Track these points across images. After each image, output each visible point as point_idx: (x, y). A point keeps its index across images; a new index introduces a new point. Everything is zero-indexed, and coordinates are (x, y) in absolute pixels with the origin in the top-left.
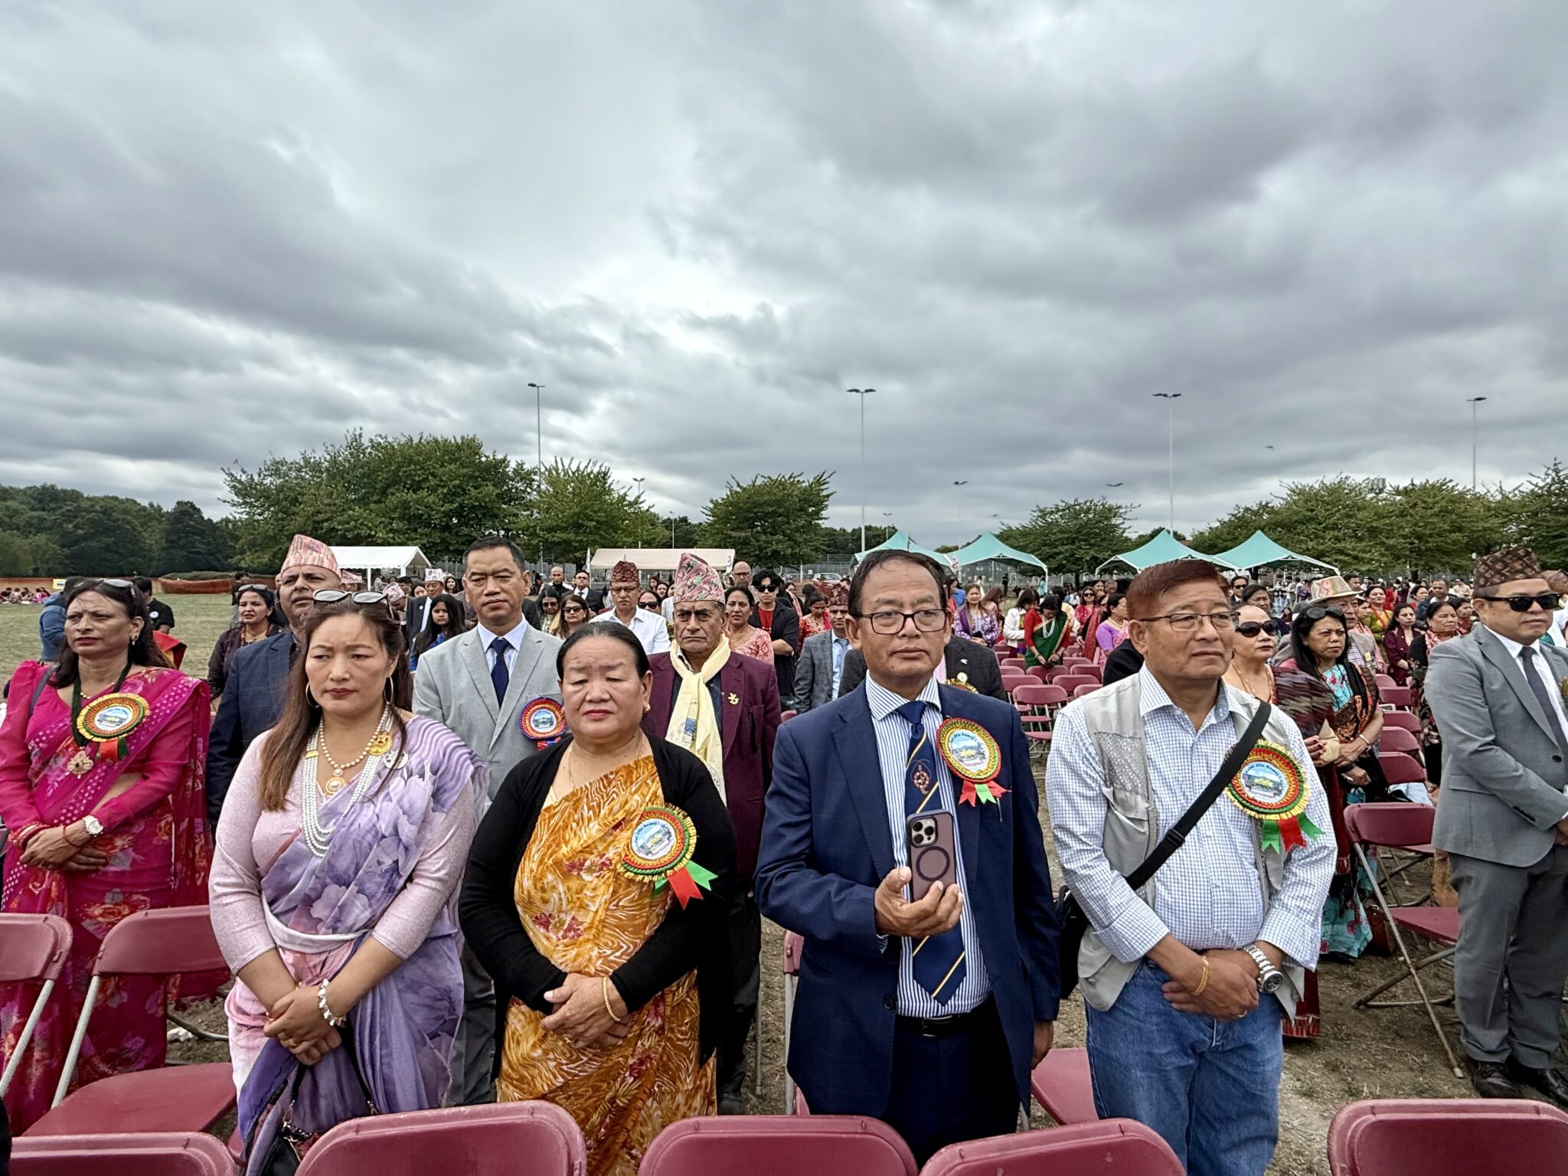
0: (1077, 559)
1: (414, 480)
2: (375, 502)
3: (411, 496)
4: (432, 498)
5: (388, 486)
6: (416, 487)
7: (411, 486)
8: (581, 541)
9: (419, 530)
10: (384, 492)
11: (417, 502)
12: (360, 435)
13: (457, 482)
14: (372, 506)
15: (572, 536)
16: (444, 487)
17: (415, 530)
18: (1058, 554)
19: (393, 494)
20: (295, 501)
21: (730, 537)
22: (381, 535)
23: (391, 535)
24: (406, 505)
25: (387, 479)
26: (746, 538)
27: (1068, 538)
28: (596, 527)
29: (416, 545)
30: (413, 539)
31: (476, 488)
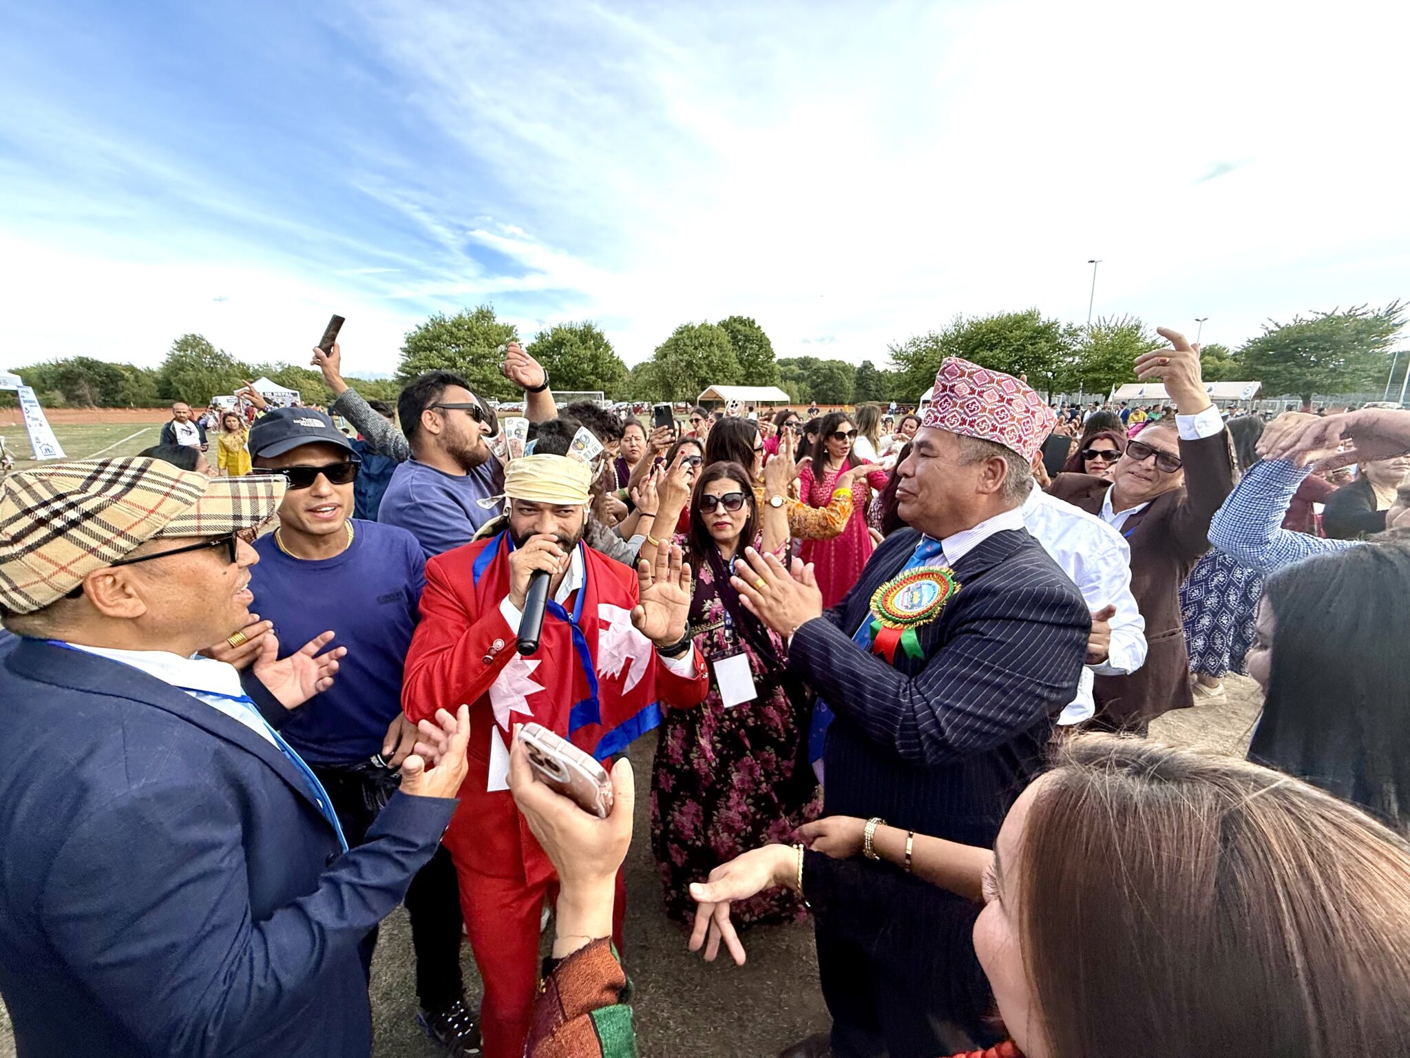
8: (1109, 379)
12: (962, 317)
13: (1020, 342)
15: (1101, 375)
16: (1011, 346)
20: (922, 361)
21: (1259, 371)
25: (976, 343)
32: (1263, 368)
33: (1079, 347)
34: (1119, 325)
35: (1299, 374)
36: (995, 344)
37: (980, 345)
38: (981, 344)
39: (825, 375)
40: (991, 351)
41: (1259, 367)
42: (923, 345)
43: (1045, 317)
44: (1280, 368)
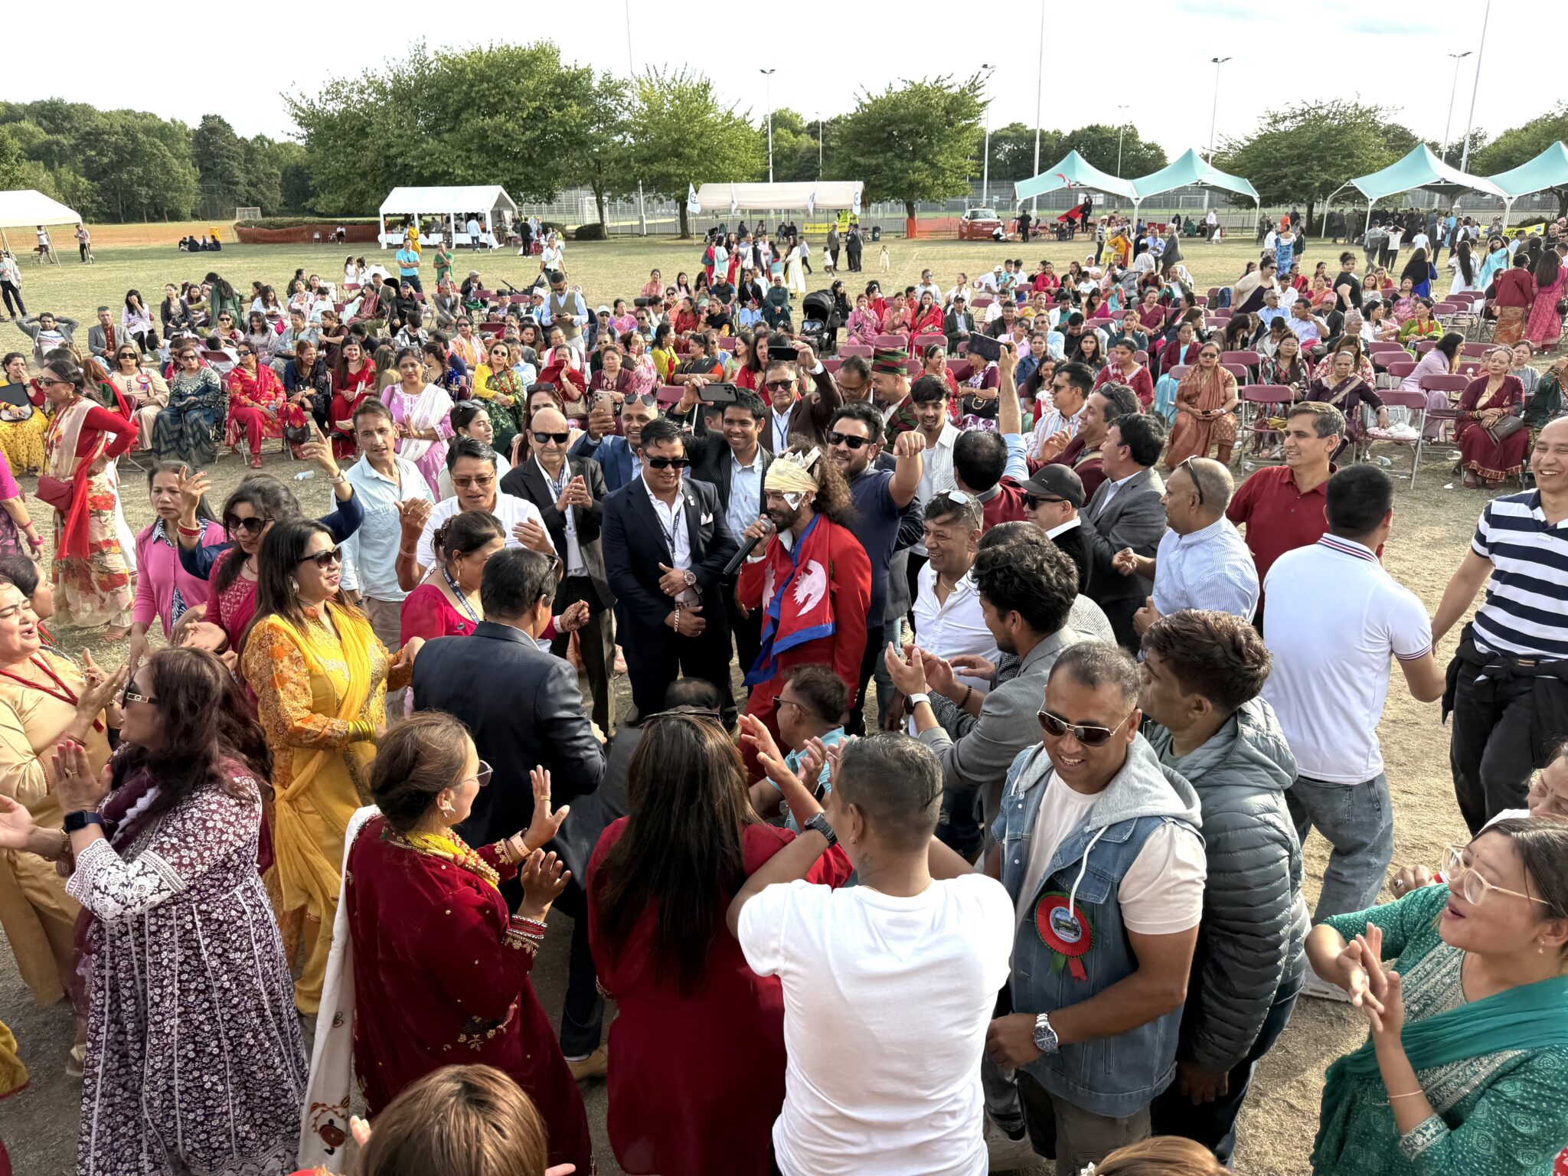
1: (488, 102)
2: (449, 131)
3: (488, 122)
4: (510, 125)
5: (461, 111)
6: (493, 111)
7: (486, 109)
9: (500, 165)
10: (457, 115)
11: (494, 129)
12: (424, 46)
13: (537, 103)
14: (446, 136)
15: (671, 168)
16: (523, 109)
17: (495, 165)
19: (467, 120)
20: (362, 131)
21: (859, 165)
22: (459, 171)
23: (470, 172)
24: (482, 134)
25: (459, 101)
26: (878, 166)
27: (1299, 156)
29: (498, 183)
30: (494, 176)
31: (559, 108)
32: (861, 160)
33: (625, 116)
34: (678, 79)
35: (901, 171)
36: (495, 104)
37: (468, 106)
38: (468, 103)
40: (491, 116)
41: (858, 159)
42: (355, 97)
43: (569, 60)
44: (881, 161)
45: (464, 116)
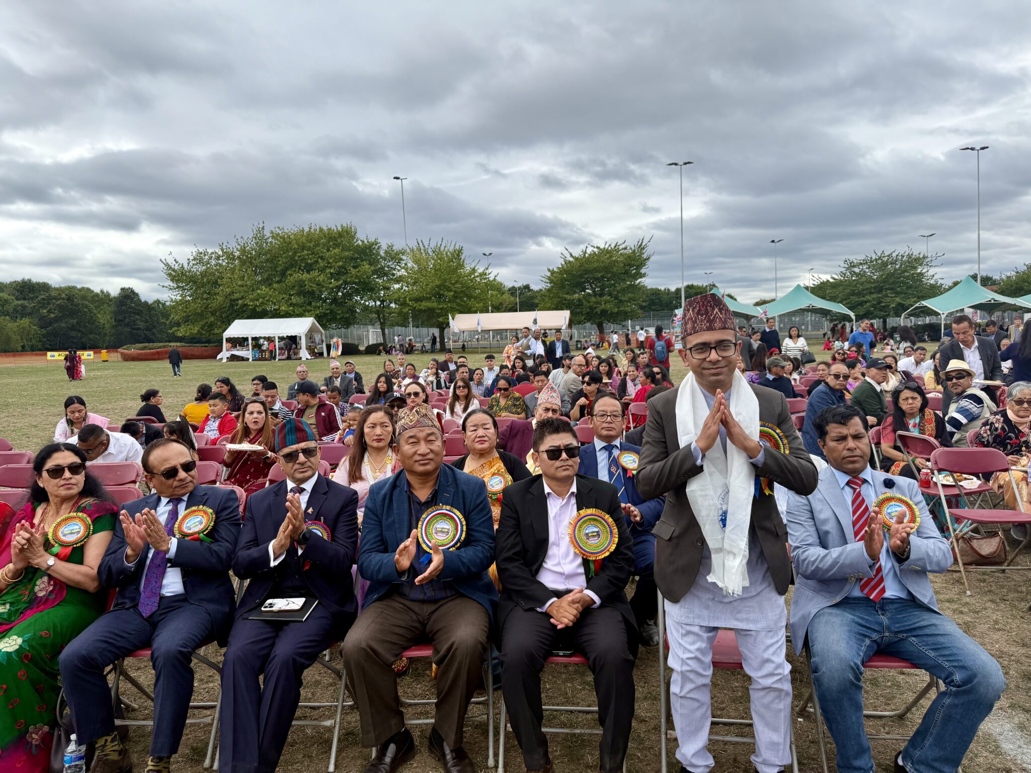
0: (884, 307)
1: (307, 263)
2: (278, 282)
3: (306, 276)
4: (321, 278)
5: (286, 269)
6: (309, 268)
7: (305, 267)
8: (441, 309)
9: (313, 304)
10: (283, 274)
11: (310, 280)
12: (263, 228)
13: (341, 263)
14: (275, 285)
15: (435, 305)
16: (331, 268)
17: (310, 304)
18: (866, 302)
19: (291, 275)
20: (215, 283)
21: (566, 300)
22: (283, 308)
23: (291, 308)
24: (301, 284)
25: (286, 263)
26: (579, 300)
27: (875, 288)
28: (453, 296)
29: (312, 316)
30: (309, 311)
31: (355, 267)
32: (568, 298)
33: (403, 272)
36: (311, 264)
37: (292, 266)
39: (61, 307)
40: (308, 272)
41: (565, 297)
42: (213, 262)
43: (363, 236)
44: (580, 297)
45: (289, 272)
